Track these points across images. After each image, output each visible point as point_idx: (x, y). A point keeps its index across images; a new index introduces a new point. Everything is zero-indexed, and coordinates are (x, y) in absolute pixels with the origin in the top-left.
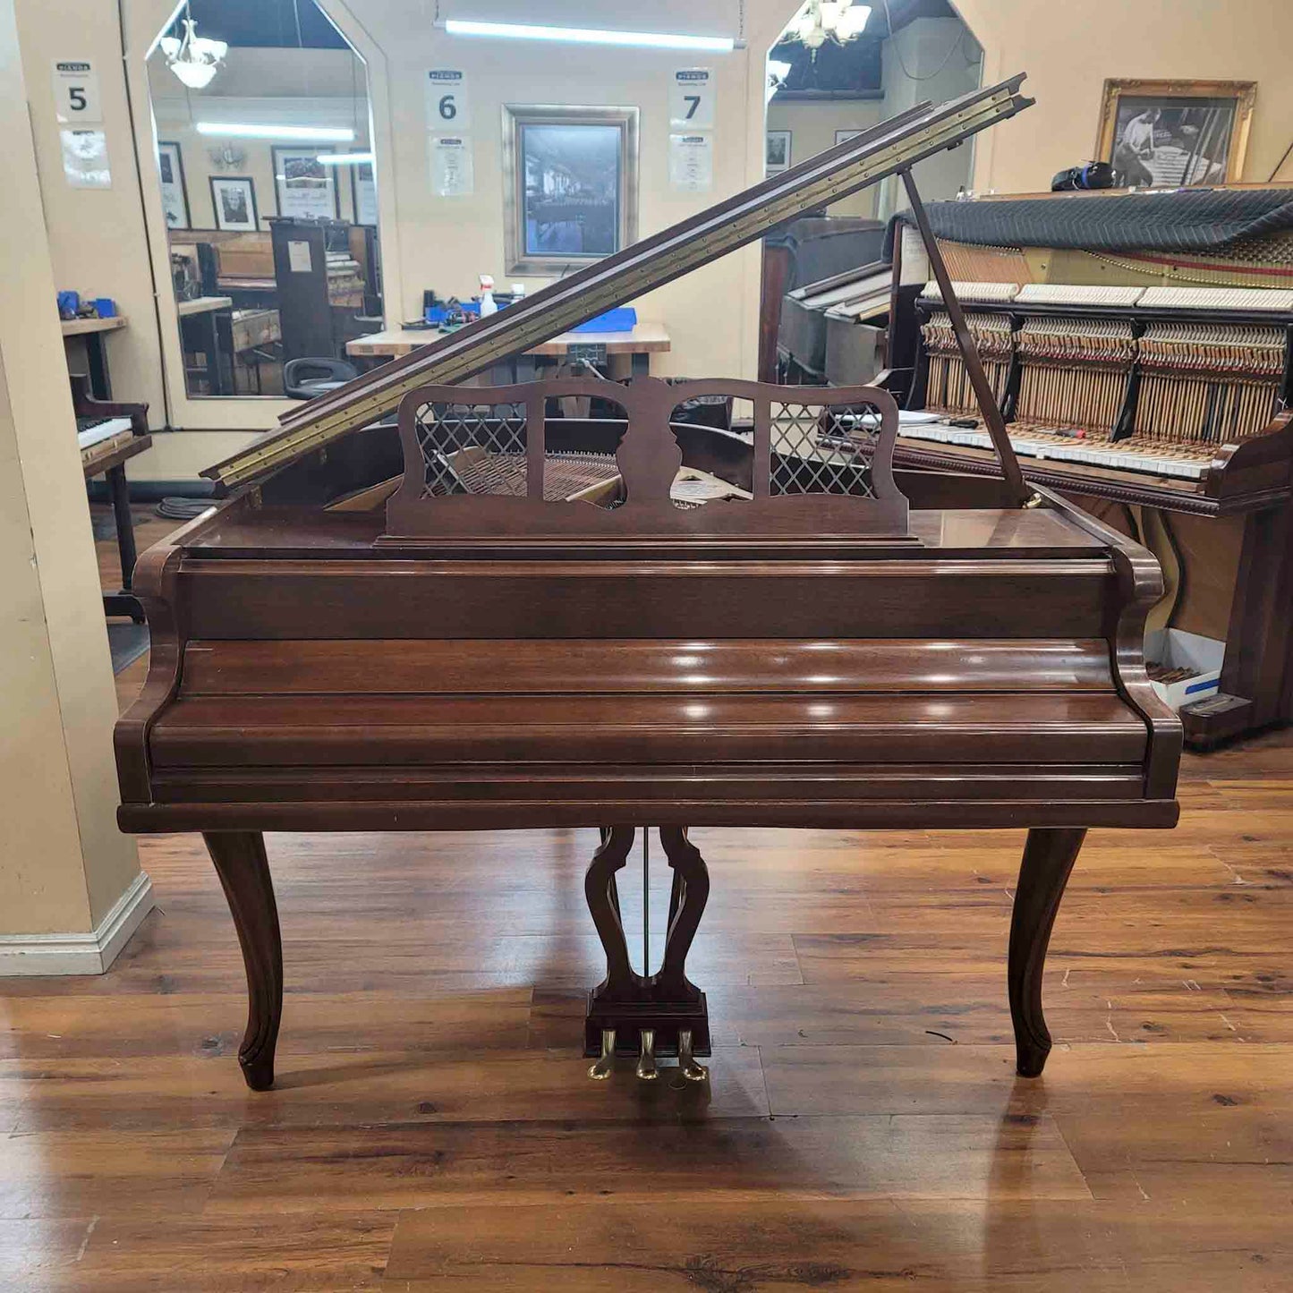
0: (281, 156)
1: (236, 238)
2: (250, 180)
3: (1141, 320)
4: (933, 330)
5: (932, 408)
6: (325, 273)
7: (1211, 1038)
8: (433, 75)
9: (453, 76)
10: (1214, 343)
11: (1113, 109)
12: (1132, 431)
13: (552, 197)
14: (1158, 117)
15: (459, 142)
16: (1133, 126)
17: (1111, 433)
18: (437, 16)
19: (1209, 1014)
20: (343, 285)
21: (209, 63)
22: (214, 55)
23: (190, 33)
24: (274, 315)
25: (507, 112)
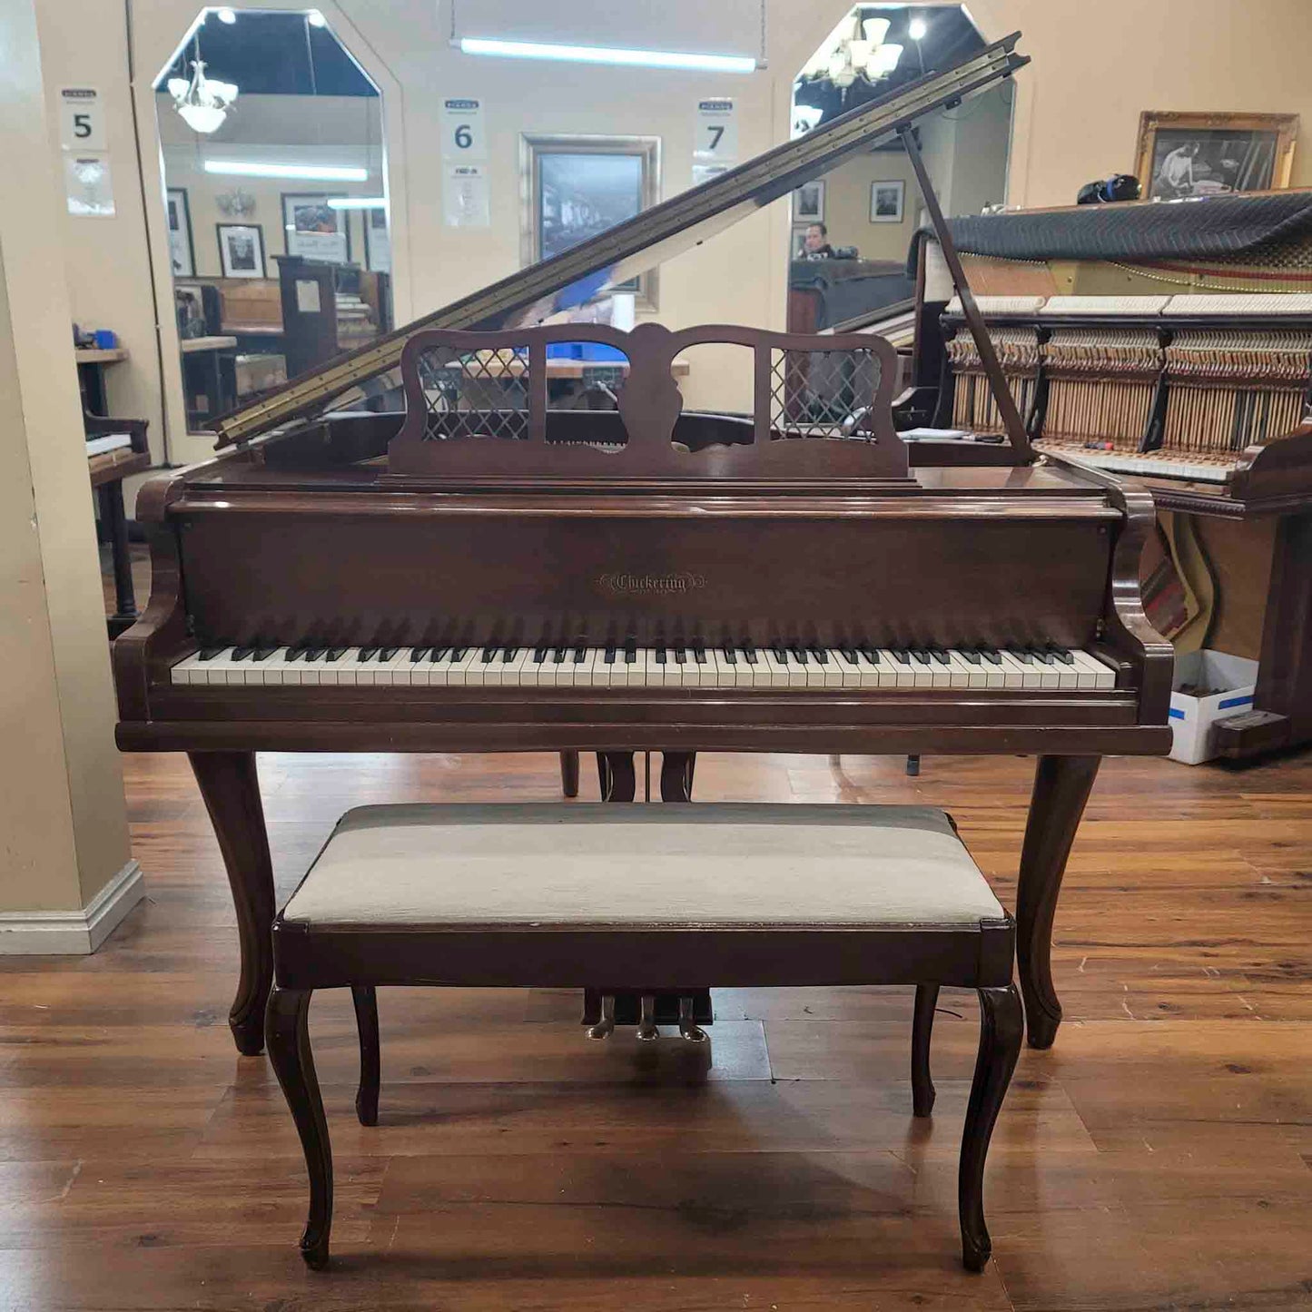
0: (291, 203)
1: (242, 284)
2: (259, 228)
3: (1168, 329)
4: (958, 346)
5: (958, 427)
6: (335, 315)
7: (1226, 1016)
8: (450, 104)
9: (469, 105)
10: (1241, 349)
11: (1150, 144)
12: (1161, 443)
13: (570, 227)
14: (1196, 150)
15: (475, 171)
16: (1171, 159)
17: (1140, 444)
18: (453, 34)
19: (1228, 996)
20: (354, 328)
21: (218, 108)
22: (223, 98)
23: (200, 76)
24: (280, 360)
25: (525, 143)
